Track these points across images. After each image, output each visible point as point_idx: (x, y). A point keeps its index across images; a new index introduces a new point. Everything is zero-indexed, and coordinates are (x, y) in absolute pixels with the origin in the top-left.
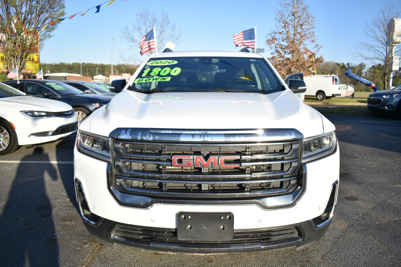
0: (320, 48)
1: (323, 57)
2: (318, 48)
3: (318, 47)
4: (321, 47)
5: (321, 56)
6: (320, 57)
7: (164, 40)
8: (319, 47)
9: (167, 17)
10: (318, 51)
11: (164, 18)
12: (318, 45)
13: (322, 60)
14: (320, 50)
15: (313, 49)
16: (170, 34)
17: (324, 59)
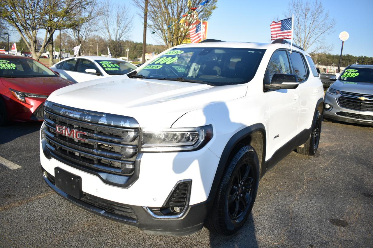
7: (316, 29)
9: (320, 6)
11: (317, 7)
16: (323, 23)
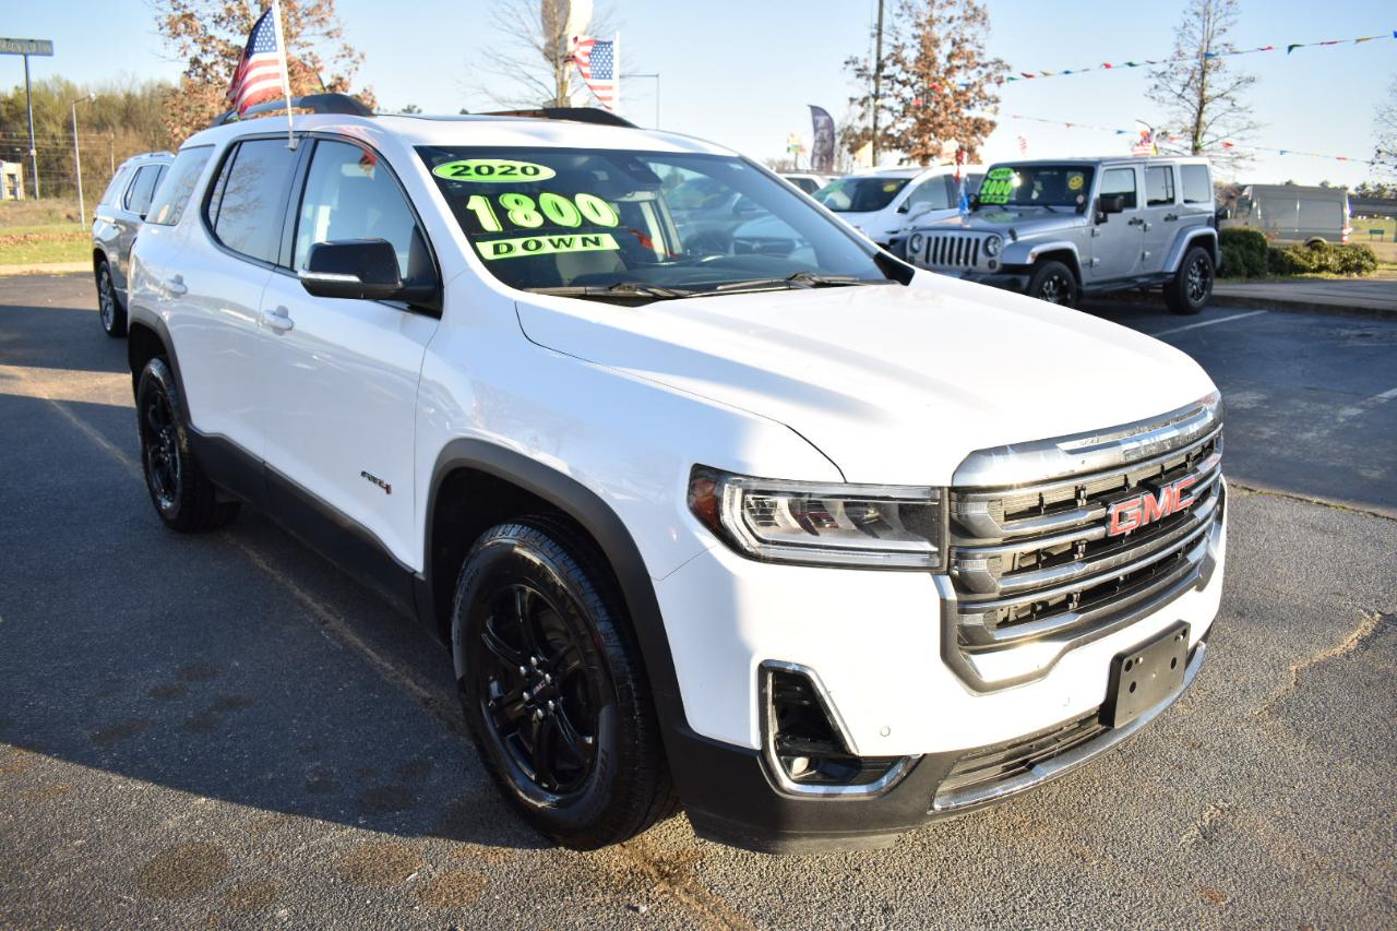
0: (360, 60)
1: (374, 93)
2: (353, 58)
3: (350, 56)
4: (362, 56)
5: (368, 89)
6: (365, 90)
8: (356, 55)
10: (354, 71)
12: (350, 50)
13: (373, 101)
14: (360, 66)
15: (335, 62)
17: (378, 100)
